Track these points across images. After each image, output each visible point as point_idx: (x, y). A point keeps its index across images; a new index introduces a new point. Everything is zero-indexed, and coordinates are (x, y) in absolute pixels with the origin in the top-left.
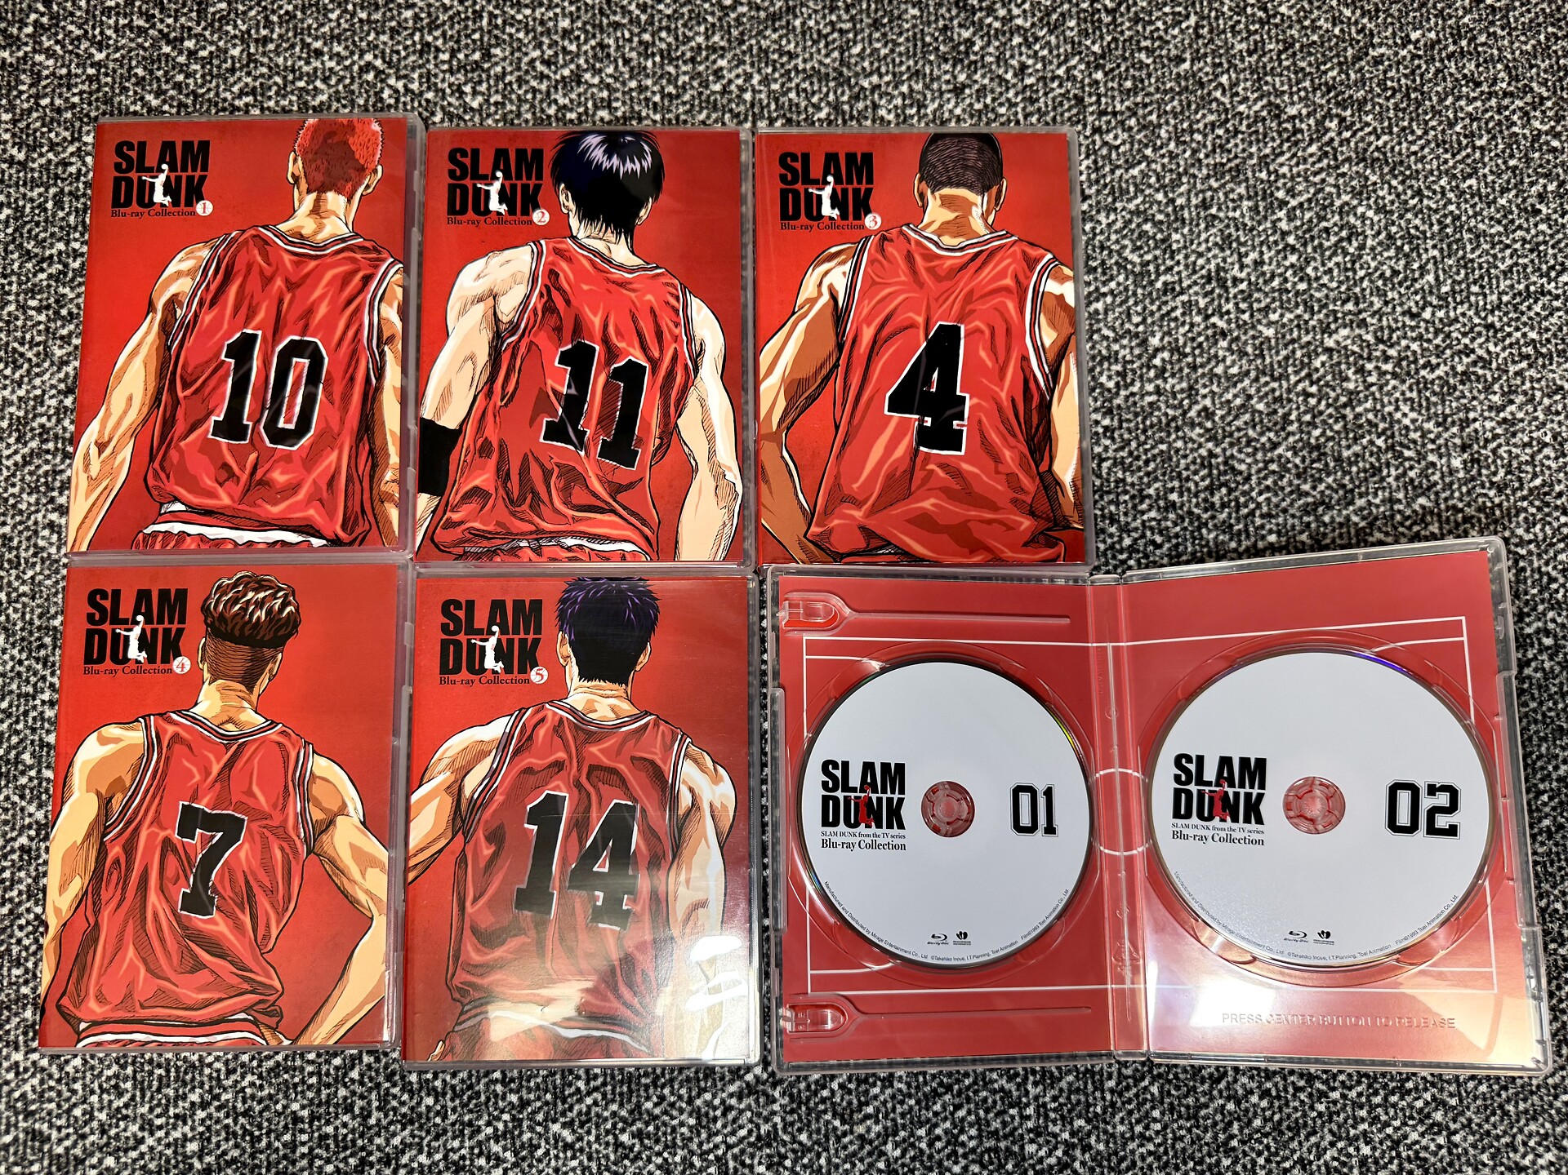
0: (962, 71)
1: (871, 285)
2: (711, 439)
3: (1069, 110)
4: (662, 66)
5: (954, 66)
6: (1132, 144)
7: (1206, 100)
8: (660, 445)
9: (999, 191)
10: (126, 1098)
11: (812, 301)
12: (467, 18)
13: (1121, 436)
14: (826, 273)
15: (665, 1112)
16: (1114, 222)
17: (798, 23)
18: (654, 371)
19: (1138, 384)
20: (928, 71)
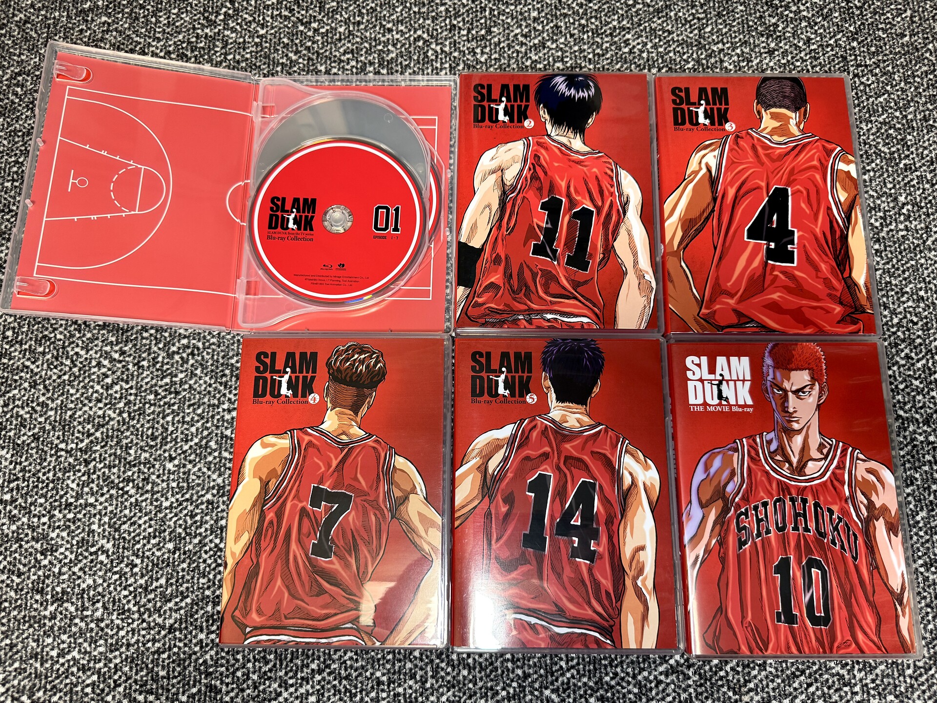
0: (772, 41)
1: (731, 164)
2: (635, 254)
3: (838, 64)
4: (593, 38)
5: (767, 38)
6: (878, 83)
7: (920, 59)
8: (603, 258)
9: (806, 111)
10: (269, 666)
11: (696, 173)
12: (477, 11)
13: (886, 255)
14: (704, 156)
15: (618, 684)
16: (871, 128)
17: (672, 14)
18: (599, 213)
19: (894, 224)
20: (752, 42)
